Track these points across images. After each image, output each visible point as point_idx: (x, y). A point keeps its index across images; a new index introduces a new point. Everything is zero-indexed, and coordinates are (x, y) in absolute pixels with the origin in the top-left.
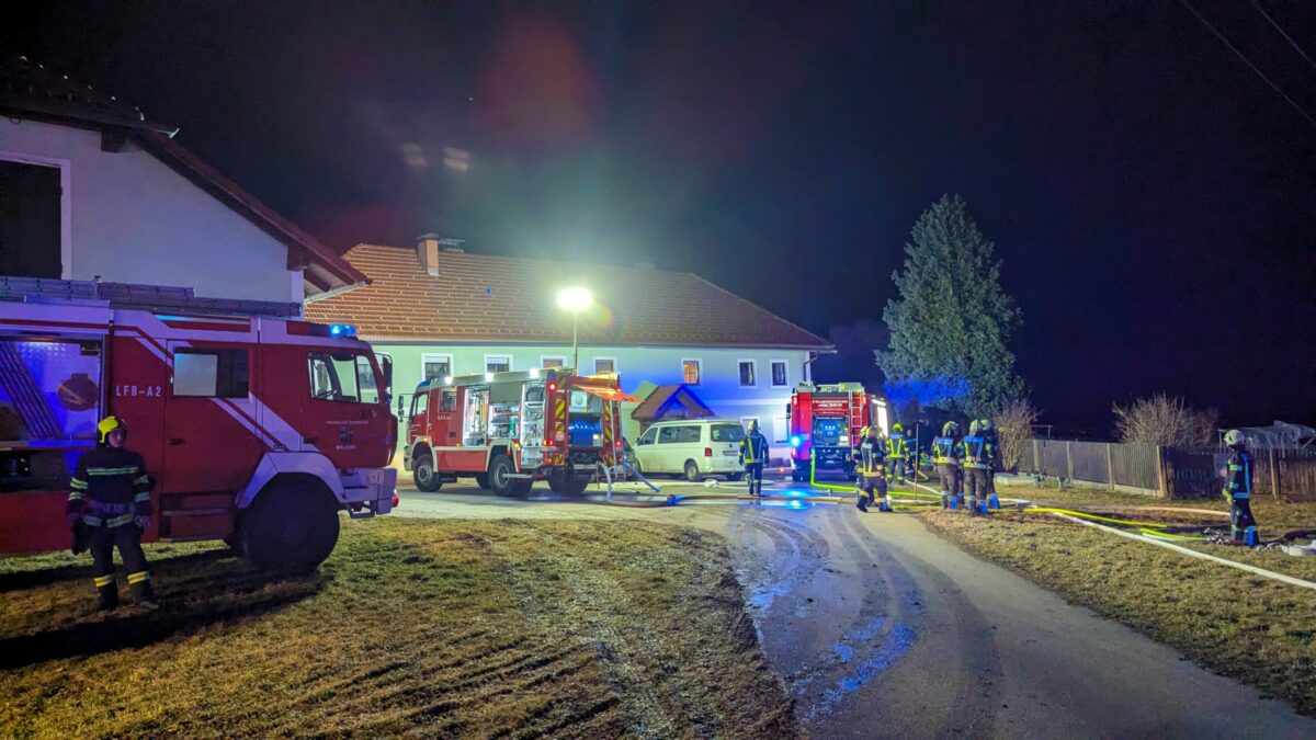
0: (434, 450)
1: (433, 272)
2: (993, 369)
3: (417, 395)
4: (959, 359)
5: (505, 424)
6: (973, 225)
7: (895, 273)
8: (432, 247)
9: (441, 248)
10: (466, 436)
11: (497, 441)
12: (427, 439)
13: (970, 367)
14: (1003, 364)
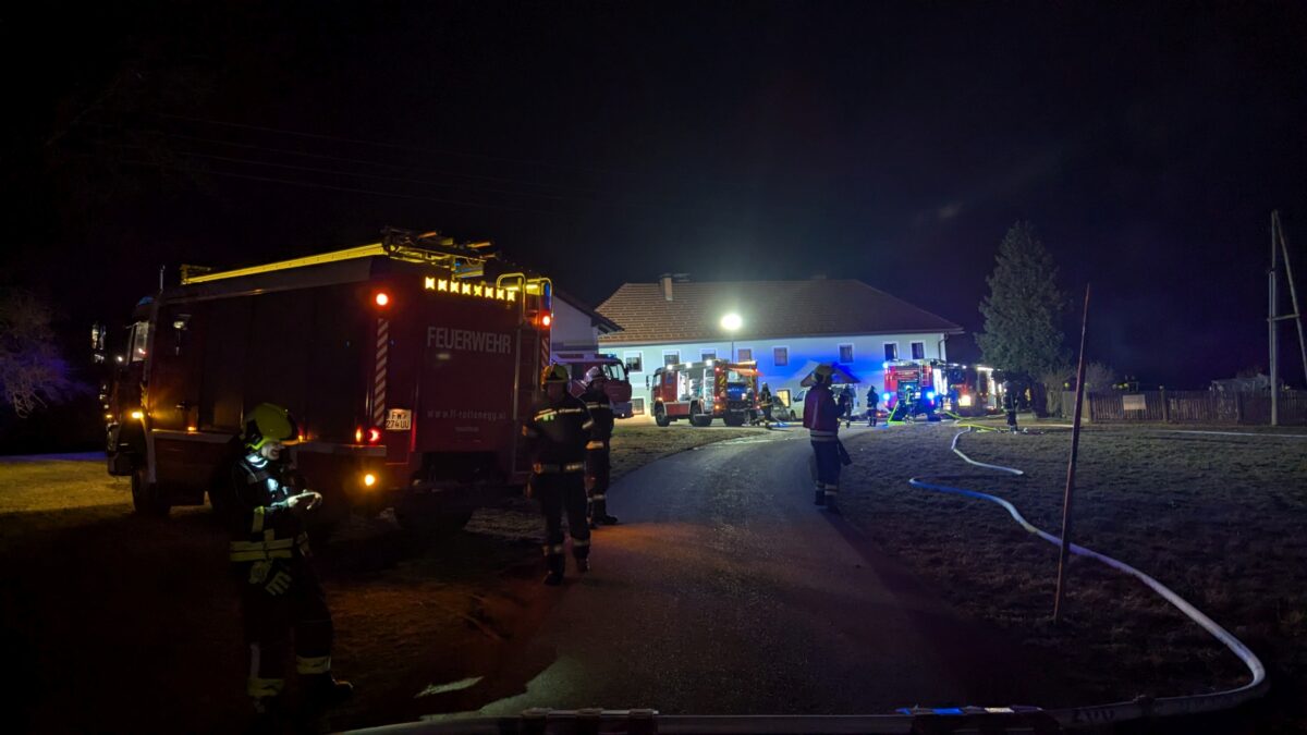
0: (665, 404)
1: (669, 299)
2: (1048, 344)
3: (655, 376)
4: (1023, 338)
5: (697, 388)
6: (1038, 242)
7: (987, 279)
8: (668, 282)
9: (674, 280)
10: (679, 396)
11: (693, 398)
12: (660, 399)
13: (1031, 343)
14: (1055, 340)
